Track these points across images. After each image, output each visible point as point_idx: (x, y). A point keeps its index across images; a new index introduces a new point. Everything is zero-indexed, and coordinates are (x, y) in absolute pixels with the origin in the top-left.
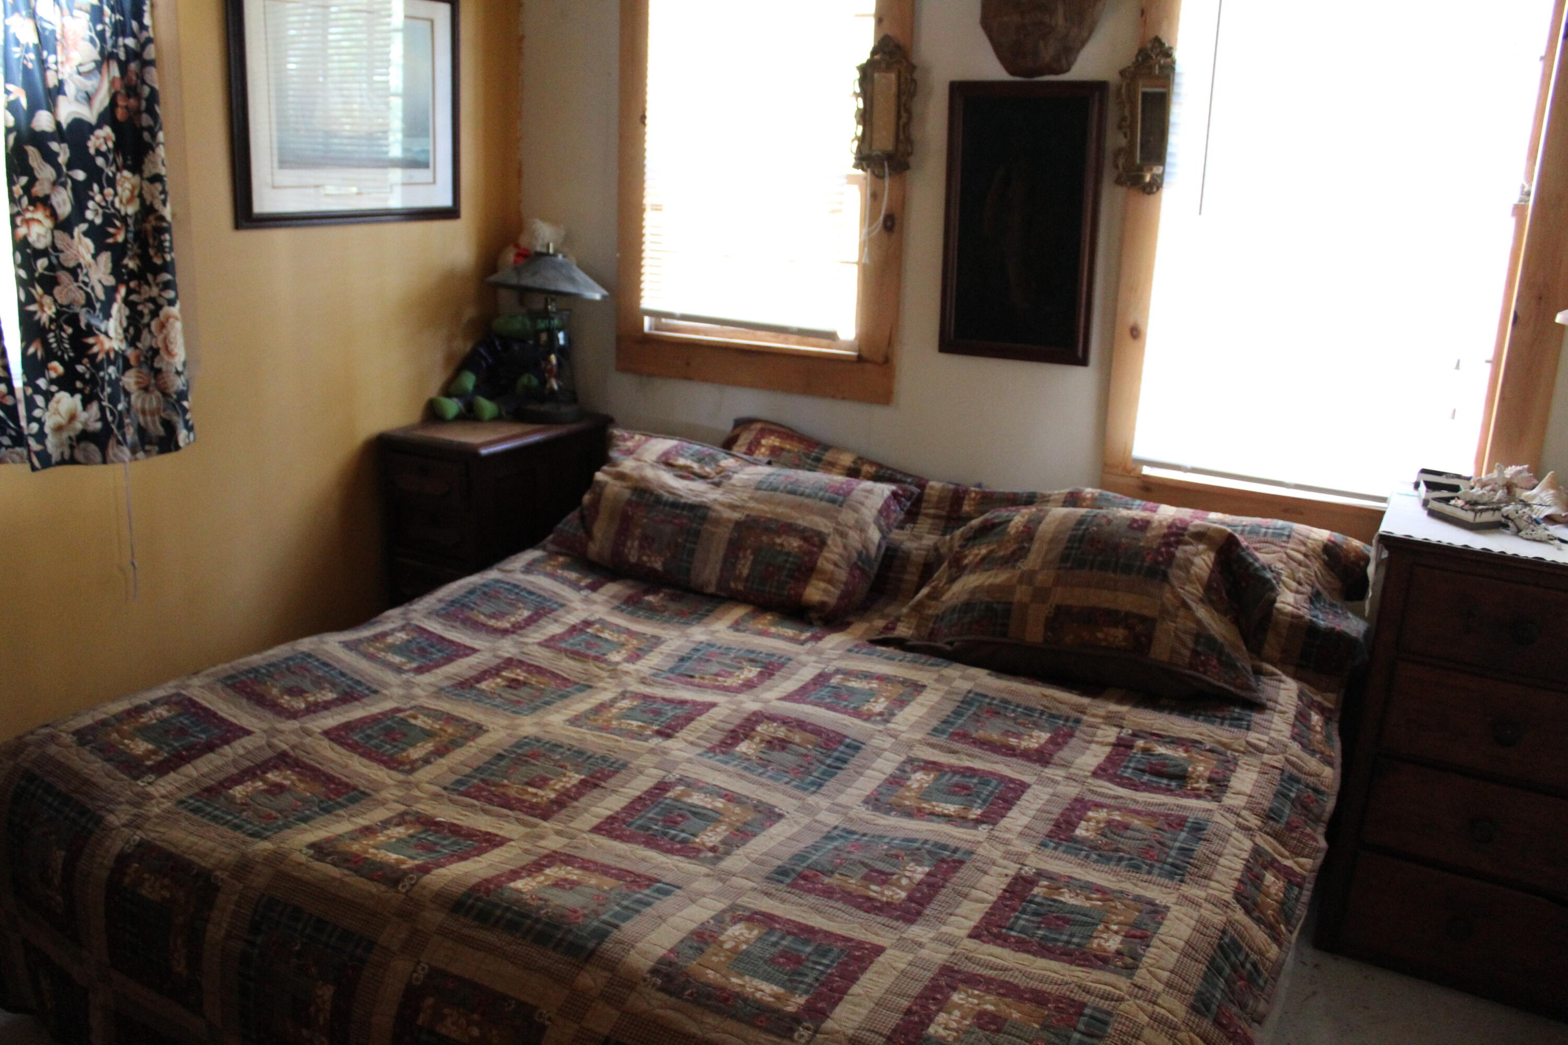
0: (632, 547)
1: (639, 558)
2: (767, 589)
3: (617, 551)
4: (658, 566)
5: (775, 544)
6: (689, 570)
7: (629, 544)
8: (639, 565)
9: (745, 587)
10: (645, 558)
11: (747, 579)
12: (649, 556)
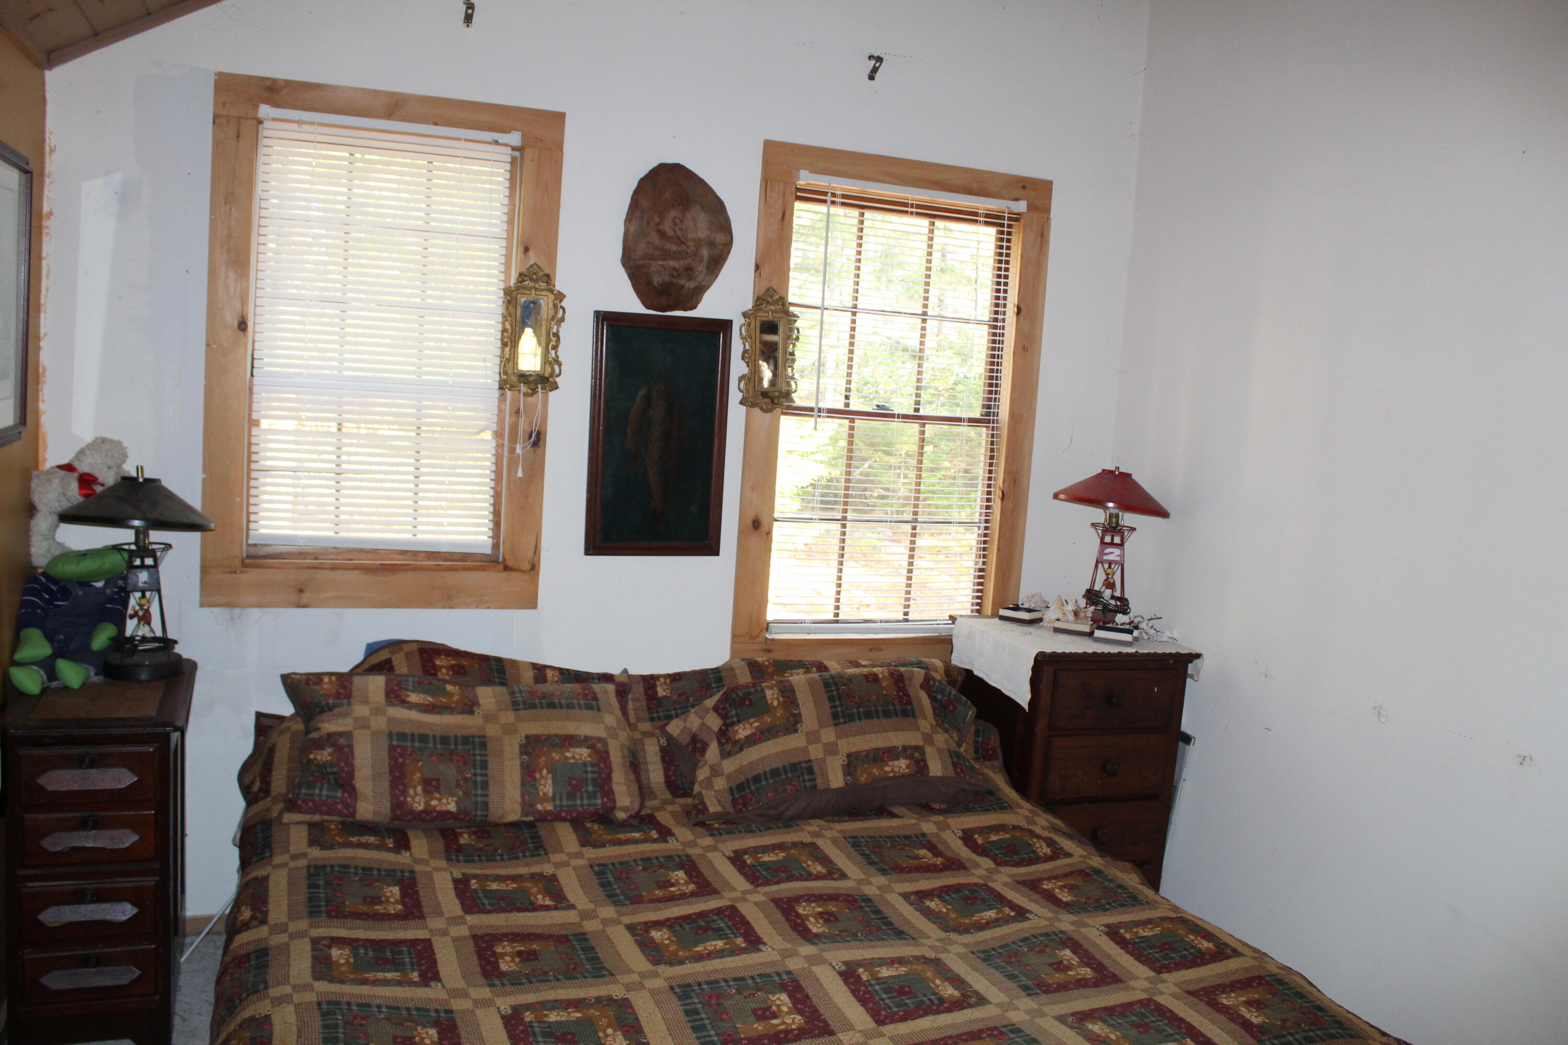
0: (416, 794)
1: (427, 804)
2: (579, 802)
3: (399, 806)
4: (452, 807)
5: (566, 758)
6: (486, 804)
7: (411, 792)
8: (428, 811)
9: (555, 806)
10: (434, 803)
11: (554, 799)
12: (440, 800)
